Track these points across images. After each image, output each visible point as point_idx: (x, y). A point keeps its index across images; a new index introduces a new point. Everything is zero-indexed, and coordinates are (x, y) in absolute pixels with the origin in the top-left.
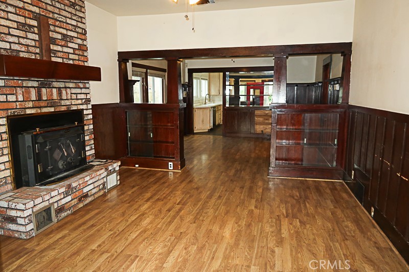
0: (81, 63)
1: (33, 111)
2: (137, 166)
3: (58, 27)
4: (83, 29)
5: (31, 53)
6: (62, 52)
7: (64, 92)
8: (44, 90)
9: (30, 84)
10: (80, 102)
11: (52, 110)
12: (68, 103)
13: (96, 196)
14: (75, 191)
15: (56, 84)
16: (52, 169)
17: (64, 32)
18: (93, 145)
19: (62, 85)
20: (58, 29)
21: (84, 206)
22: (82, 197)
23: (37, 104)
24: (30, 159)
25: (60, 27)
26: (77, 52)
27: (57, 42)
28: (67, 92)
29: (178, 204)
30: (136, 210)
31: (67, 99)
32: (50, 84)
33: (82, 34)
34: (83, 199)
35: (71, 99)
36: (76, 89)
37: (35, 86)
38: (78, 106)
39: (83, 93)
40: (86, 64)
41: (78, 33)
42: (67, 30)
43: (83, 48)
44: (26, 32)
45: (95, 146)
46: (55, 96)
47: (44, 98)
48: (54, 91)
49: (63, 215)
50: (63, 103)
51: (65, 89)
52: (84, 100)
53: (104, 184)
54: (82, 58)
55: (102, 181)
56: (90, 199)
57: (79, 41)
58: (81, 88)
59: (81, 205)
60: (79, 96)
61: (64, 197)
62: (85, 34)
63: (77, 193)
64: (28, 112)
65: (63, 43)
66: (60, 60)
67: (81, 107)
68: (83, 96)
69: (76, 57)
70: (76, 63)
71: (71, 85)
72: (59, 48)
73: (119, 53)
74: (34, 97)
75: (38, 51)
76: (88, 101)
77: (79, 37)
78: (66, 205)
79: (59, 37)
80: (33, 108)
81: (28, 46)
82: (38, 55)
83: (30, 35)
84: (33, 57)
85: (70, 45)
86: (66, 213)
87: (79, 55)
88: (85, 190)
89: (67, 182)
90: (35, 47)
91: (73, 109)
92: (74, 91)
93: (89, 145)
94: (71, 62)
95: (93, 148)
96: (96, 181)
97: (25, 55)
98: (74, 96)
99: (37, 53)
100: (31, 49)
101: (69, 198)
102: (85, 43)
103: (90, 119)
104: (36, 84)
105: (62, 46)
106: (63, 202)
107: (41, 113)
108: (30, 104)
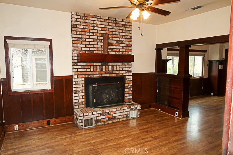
0: (127, 53)
1: (98, 76)
2: (160, 109)
3: (114, 37)
4: (129, 36)
5: (99, 51)
6: (116, 49)
7: (115, 67)
8: (104, 67)
9: (97, 64)
10: (124, 72)
11: (108, 75)
12: (117, 72)
13: (121, 120)
14: (107, 114)
15: (110, 64)
16: (100, 102)
17: (118, 39)
18: (131, 94)
19: (114, 64)
20: (114, 39)
21: (112, 123)
22: (111, 118)
23: (100, 72)
24: (91, 96)
25: (116, 37)
26: (125, 48)
27: (113, 44)
28: (117, 67)
29: (152, 138)
30: (129, 132)
31: (117, 71)
32: (107, 64)
33: (129, 38)
34: (112, 119)
35: (119, 70)
36: (122, 66)
37: (100, 65)
38: (123, 74)
39: (127, 68)
40: (130, 53)
41: (126, 38)
42: (119, 38)
43: (129, 46)
44: (97, 42)
45: (132, 95)
46: (110, 69)
47: (104, 70)
48: (110, 67)
49: (99, 124)
50: (114, 72)
51: (116, 66)
52: (127, 71)
53: (127, 115)
54: (128, 51)
55: (126, 113)
56: (117, 120)
57: (127, 42)
58: (126, 65)
59: (111, 122)
60: (124, 69)
61: (101, 116)
62: (131, 38)
63: (109, 116)
64: (95, 76)
65: (117, 44)
66: (114, 53)
67: (125, 74)
68: (126, 69)
69: (124, 50)
70: (124, 53)
71: (120, 64)
72: (114, 47)
73: (157, 45)
74: (98, 70)
75: (103, 49)
76: (129, 72)
77: (127, 40)
78: (101, 120)
79: (115, 42)
80: (98, 74)
81: (98, 48)
82: (102, 52)
83: (99, 43)
84: (100, 53)
85: (121, 45)
86: (101, 124)
87: (126, 49)
88: (114, 115)
89: (103, 110)
90: (101, 48)
91: (120, 75)
92: (121, 67)
93: (129, 94)
94: (121, 53)
95: (131, 95)
96: (122, 112)
97: (96, 52)
98: (121, 69)
99: (102, 51)
100: (99, 49)
101: (104, 117)
102: (130, 43)
103: (130, 81)
104: (100, 64)
105: (116, 46)
106: (100, 118)
107: (102, 76)
108: (97, 73)
